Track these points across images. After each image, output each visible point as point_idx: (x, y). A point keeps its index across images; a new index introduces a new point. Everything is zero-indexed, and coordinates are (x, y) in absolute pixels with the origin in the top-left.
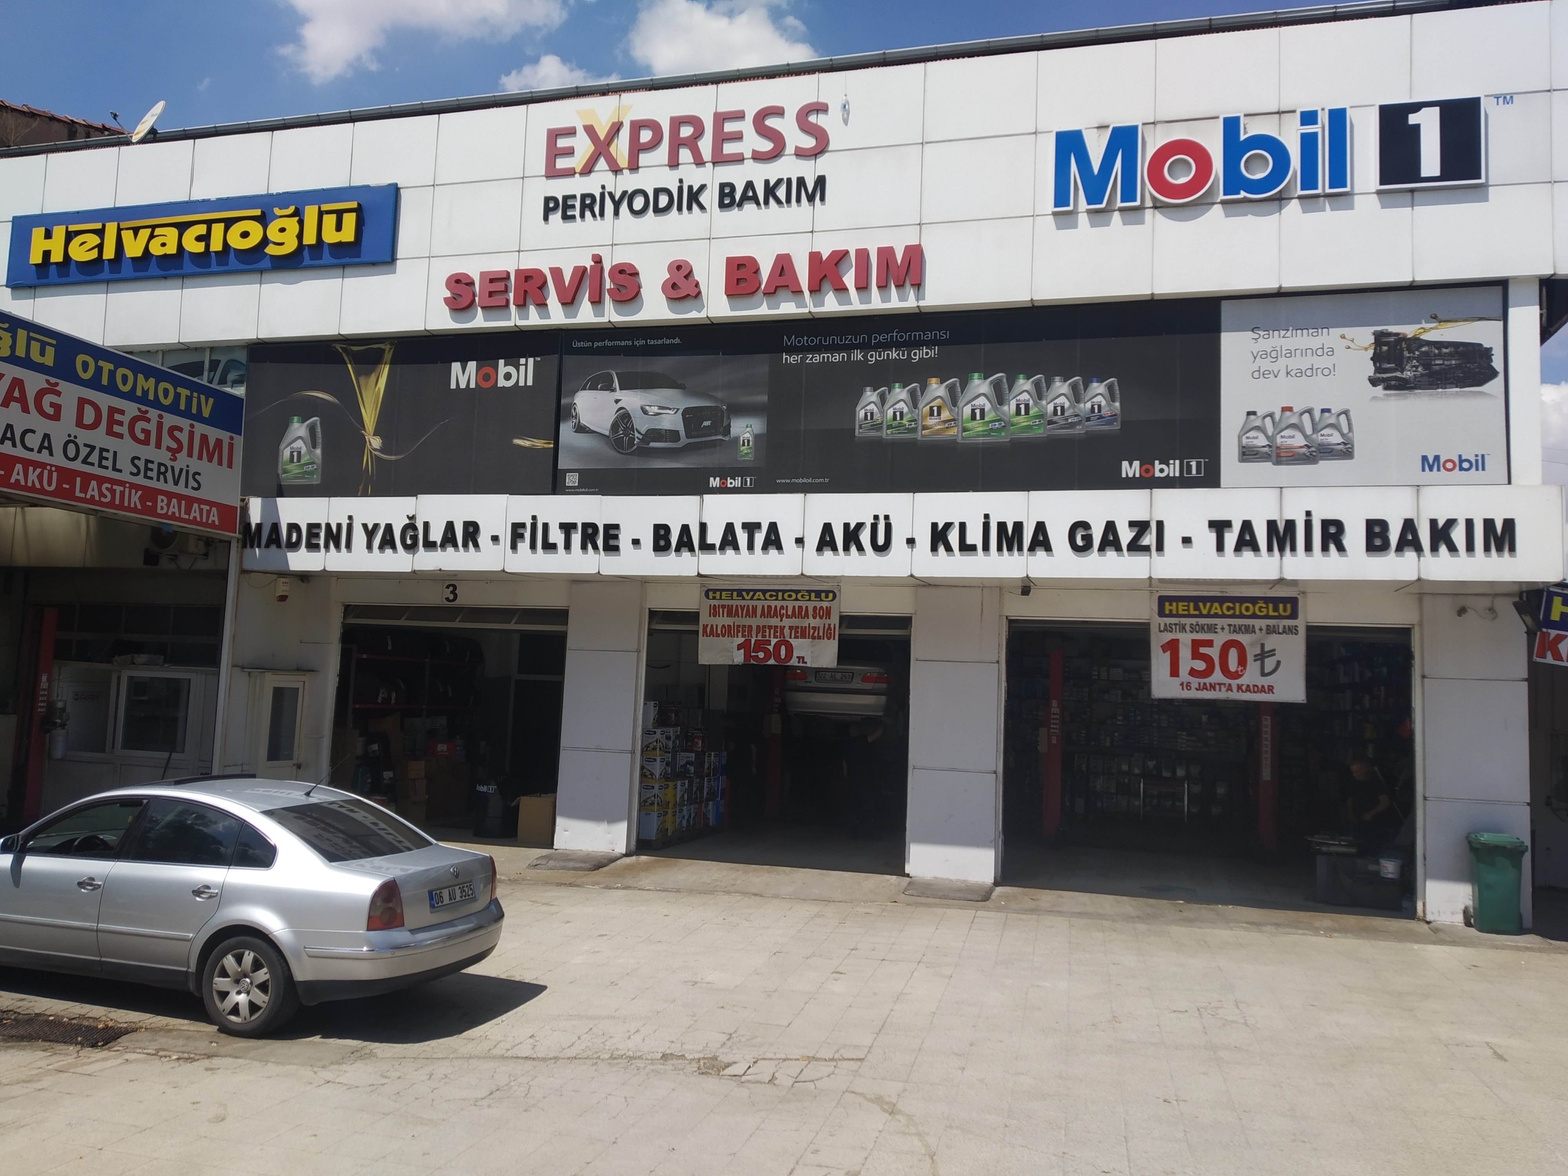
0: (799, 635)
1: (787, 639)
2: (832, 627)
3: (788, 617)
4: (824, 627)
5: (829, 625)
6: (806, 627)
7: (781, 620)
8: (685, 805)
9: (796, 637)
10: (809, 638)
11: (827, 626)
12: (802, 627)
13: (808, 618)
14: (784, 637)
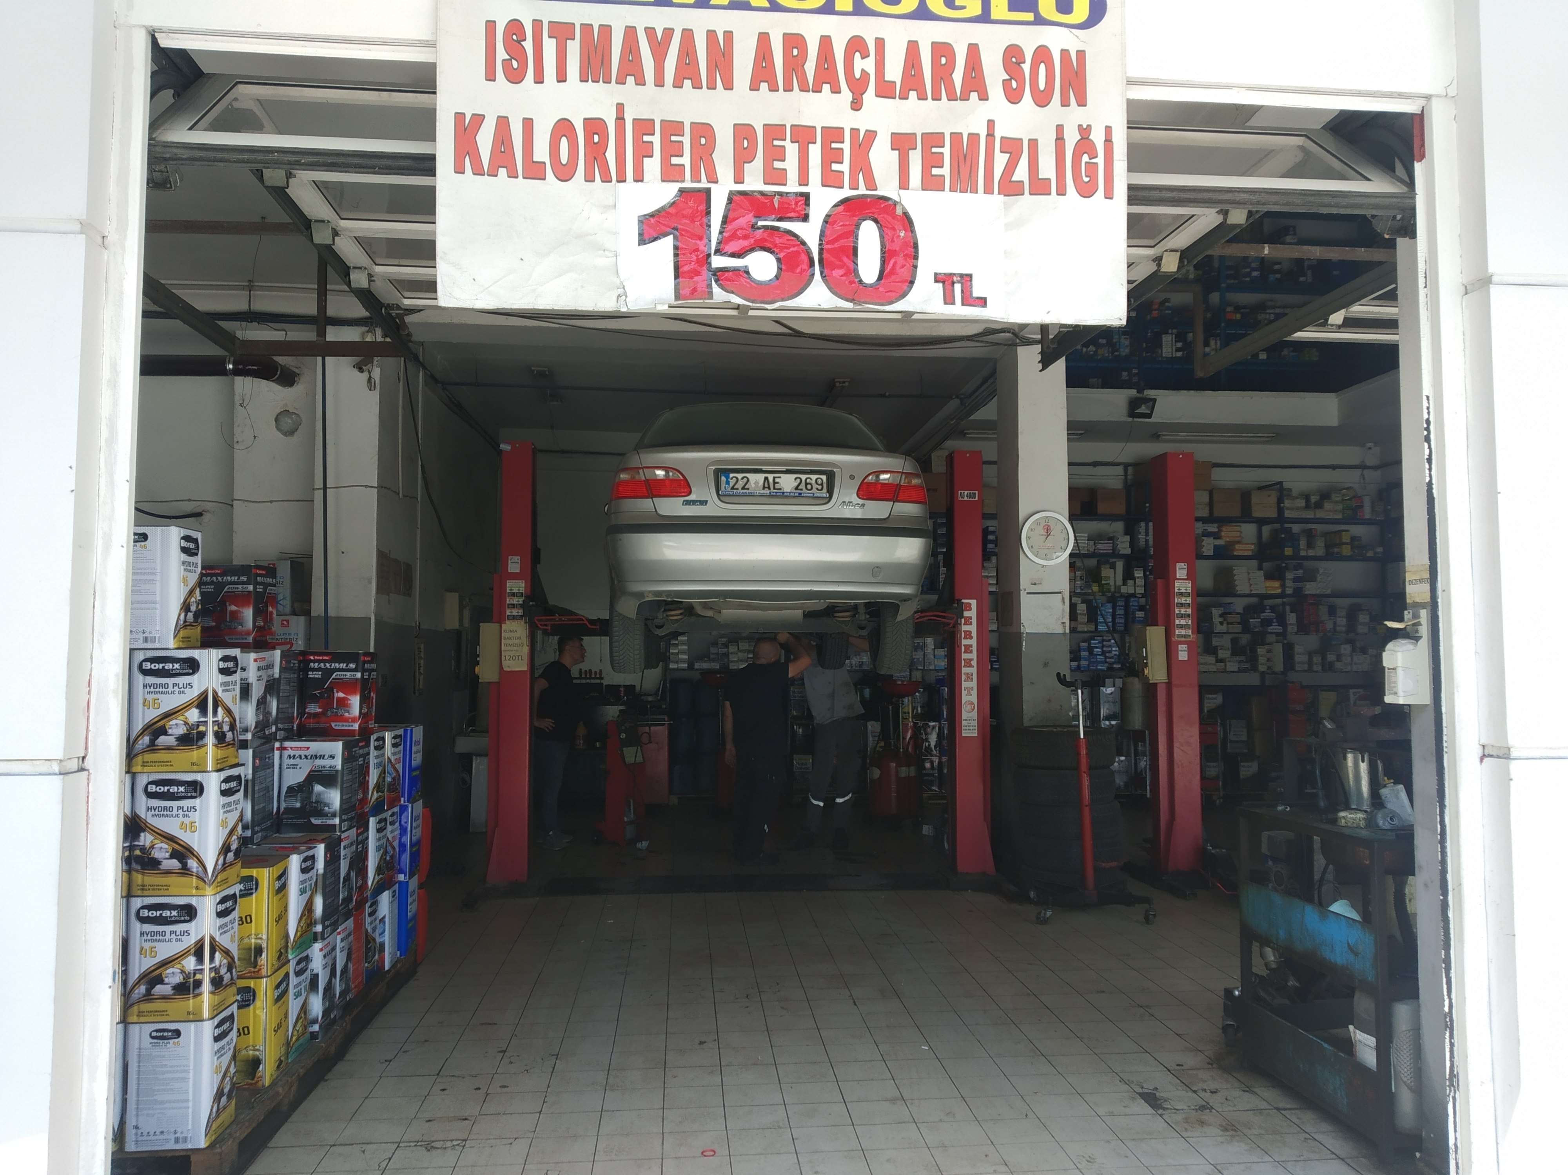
0: (945, 171)
1: (887, 187)
2: (1098, 138)
3: (885, 90)
4: (1060, 139)
5: (1085, 132)
6: (974, 138)
7: (856, 105)
8: (315, 939)
9: (931, 183)
10: (988, 190)
11: (1072, 138)
12: (956, 137)
13: (984, 97)
14: (871, 183)
